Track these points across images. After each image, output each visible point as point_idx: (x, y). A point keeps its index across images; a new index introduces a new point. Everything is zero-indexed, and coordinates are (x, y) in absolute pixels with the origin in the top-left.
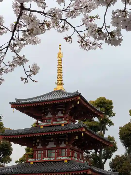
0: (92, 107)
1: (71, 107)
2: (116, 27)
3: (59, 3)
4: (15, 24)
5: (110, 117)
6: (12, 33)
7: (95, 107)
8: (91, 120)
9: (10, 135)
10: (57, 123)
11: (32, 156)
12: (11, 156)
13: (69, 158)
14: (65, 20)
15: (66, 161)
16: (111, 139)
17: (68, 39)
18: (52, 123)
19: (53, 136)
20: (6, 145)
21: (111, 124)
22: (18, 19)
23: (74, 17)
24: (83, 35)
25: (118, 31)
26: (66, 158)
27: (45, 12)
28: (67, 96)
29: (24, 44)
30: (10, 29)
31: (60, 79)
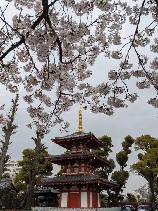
0: (99, 141)
1: (87, 142)
2: (110, 105)
3: (80, 90)
4: (57, 101)
5: (110, 147)
6: (55, 106)
7: (101, 141)
8: (99, 149)
9: (53, 159)
10: (79, 151)
11: (65, 172)
12: (52, 172)
13: (87, 173)
14: (83, 98)
15: (85, 175)
16: (111, 161)
17: (85, 108)
18: (76, 151)
19: (76, 159)
20: (49, 165)
21: (111, 151)
22: (59, 99)
23: (88, 96)
24: (93, 106)
25: (111, 108)
26: (85, 173)
27: (73, 95)
28: (85, 135)
29: (61, 112)
30: (54, 104)
31: (80, 125)
